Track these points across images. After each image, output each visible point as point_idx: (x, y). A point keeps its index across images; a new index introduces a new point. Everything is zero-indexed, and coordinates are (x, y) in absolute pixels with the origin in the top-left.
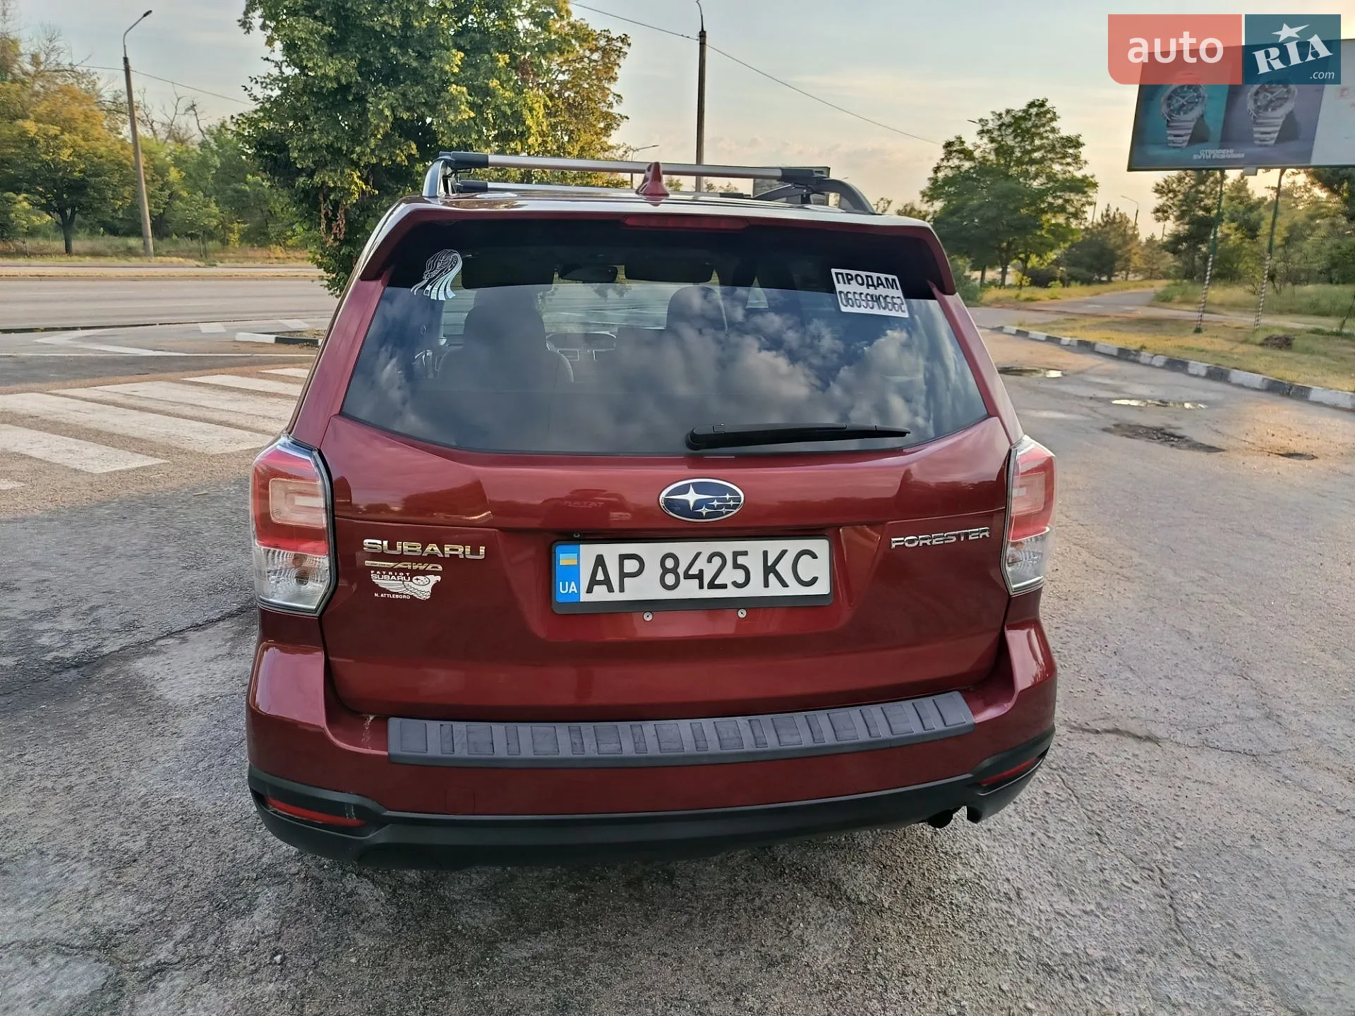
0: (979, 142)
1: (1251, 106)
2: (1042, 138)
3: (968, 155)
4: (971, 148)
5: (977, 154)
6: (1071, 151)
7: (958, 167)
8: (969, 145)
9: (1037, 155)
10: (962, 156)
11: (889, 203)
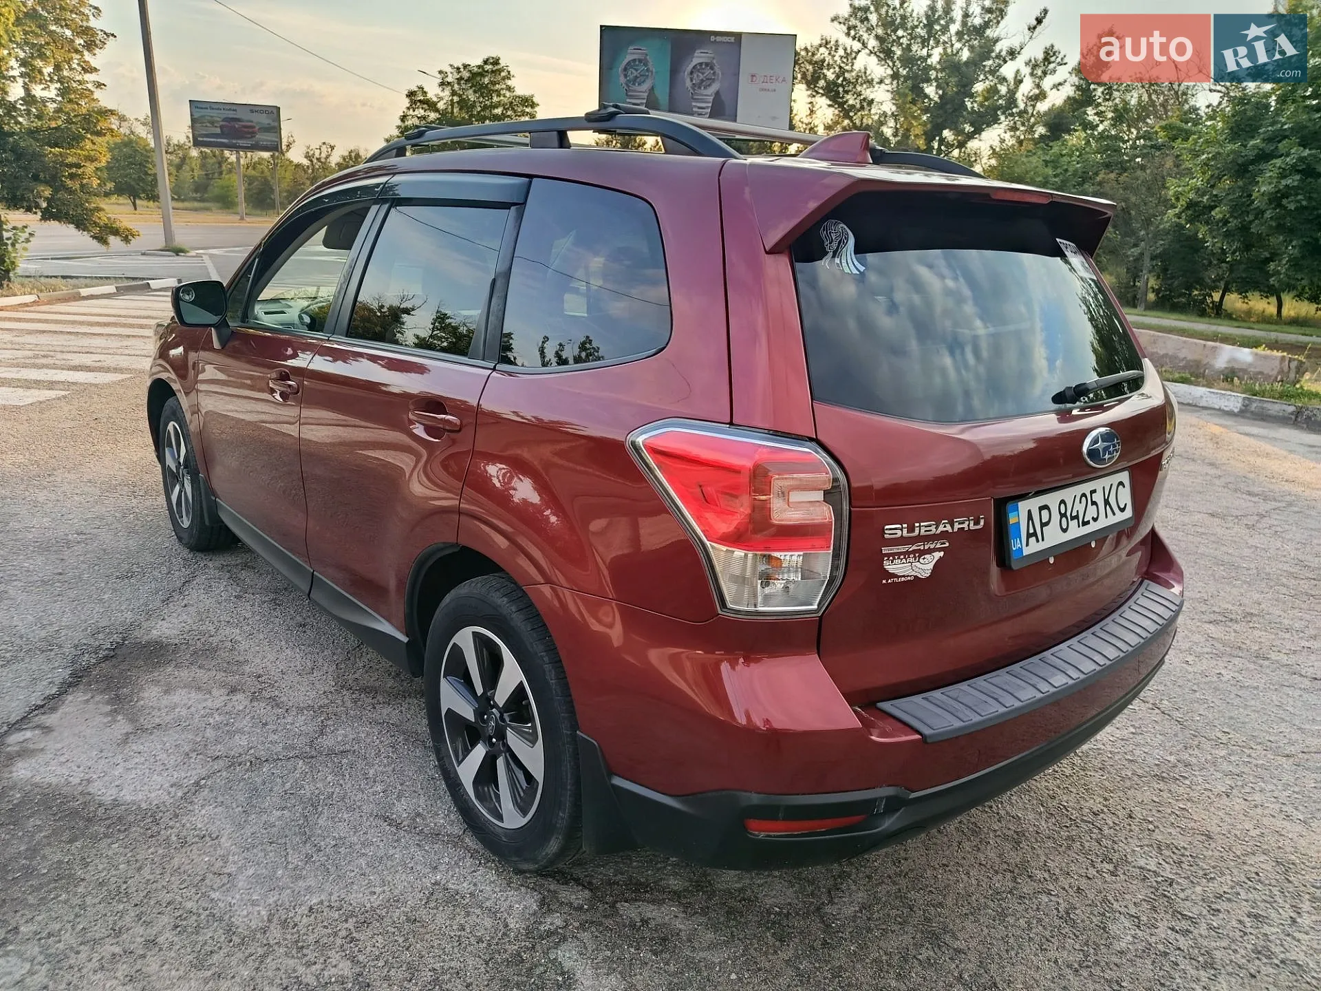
0: (442, 94)
1: (688, 84)
2: (499, 95)
3: (431, 105)
4: (435, 99)
5: (441, 106)
6: (528, 110)
7: (424, 118)
8: (431, 95)
9: (498, 111)
10: (425, 106)
11: (332, 148)
